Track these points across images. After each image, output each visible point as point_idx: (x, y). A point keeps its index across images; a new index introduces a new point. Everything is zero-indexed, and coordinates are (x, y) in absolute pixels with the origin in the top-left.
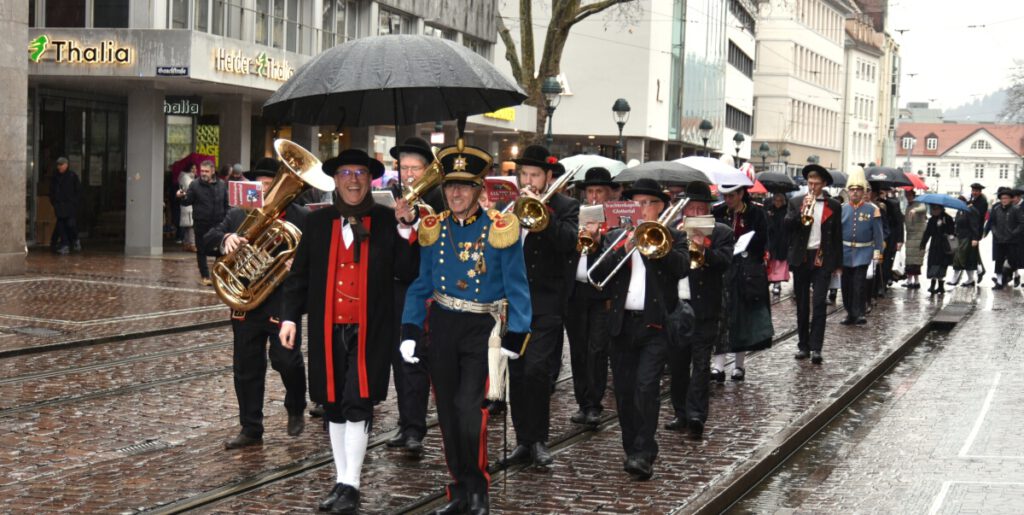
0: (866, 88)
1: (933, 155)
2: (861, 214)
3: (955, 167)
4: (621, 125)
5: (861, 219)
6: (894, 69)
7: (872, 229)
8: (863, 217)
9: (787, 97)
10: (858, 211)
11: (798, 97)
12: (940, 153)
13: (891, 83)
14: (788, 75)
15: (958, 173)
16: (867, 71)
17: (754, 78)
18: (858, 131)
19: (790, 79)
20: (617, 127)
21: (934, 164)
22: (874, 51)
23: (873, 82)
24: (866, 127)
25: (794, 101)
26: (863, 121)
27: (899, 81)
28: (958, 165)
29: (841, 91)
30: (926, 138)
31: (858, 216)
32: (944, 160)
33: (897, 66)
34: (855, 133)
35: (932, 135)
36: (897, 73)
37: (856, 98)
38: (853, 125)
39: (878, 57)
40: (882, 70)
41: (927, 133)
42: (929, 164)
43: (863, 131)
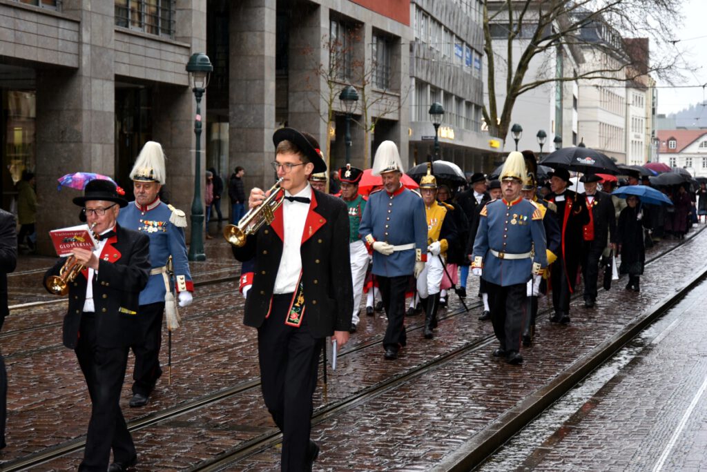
0: (638, 112)
1: (674, 152)
2: (515, 215)
3: (689, 161)
4: (541, 145)
5: (514, 222)
6: (654, 98)
7: (530, 235)
8: (518, 219)
9: (596, 121)
10: (511, 211)
11: (601, 120)
12: (678, 150)
13: (652, 107)
14: (597, 108)
15: (691, 164)
16: (639, 100)
17: (578, 109)
18: (634, 139)
19: (599, 110)
20: (539, 146)
21: (674, 159)
22: (642, 87)
23: (642, 107)
24: (639, 137)
25: (600, 123)
26: (637, 134)
27: (657, 105)
28: (691, 159)
29: (624, 114)
30: (668, 141)
31: (511, 217)
32: (681, 156)
33: (655, 95)
34: (632, 141)
35: (673, 139)
36: (655, 100)
37: (633, 119)
38: (631, 137)
39: (644, 91)
40: (647, 99)
41: (668, 137)
42: (671, 159)
43: (637, 140)
